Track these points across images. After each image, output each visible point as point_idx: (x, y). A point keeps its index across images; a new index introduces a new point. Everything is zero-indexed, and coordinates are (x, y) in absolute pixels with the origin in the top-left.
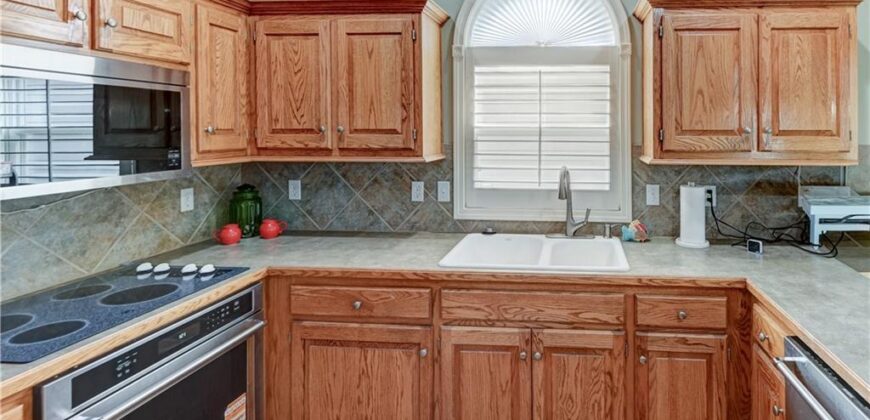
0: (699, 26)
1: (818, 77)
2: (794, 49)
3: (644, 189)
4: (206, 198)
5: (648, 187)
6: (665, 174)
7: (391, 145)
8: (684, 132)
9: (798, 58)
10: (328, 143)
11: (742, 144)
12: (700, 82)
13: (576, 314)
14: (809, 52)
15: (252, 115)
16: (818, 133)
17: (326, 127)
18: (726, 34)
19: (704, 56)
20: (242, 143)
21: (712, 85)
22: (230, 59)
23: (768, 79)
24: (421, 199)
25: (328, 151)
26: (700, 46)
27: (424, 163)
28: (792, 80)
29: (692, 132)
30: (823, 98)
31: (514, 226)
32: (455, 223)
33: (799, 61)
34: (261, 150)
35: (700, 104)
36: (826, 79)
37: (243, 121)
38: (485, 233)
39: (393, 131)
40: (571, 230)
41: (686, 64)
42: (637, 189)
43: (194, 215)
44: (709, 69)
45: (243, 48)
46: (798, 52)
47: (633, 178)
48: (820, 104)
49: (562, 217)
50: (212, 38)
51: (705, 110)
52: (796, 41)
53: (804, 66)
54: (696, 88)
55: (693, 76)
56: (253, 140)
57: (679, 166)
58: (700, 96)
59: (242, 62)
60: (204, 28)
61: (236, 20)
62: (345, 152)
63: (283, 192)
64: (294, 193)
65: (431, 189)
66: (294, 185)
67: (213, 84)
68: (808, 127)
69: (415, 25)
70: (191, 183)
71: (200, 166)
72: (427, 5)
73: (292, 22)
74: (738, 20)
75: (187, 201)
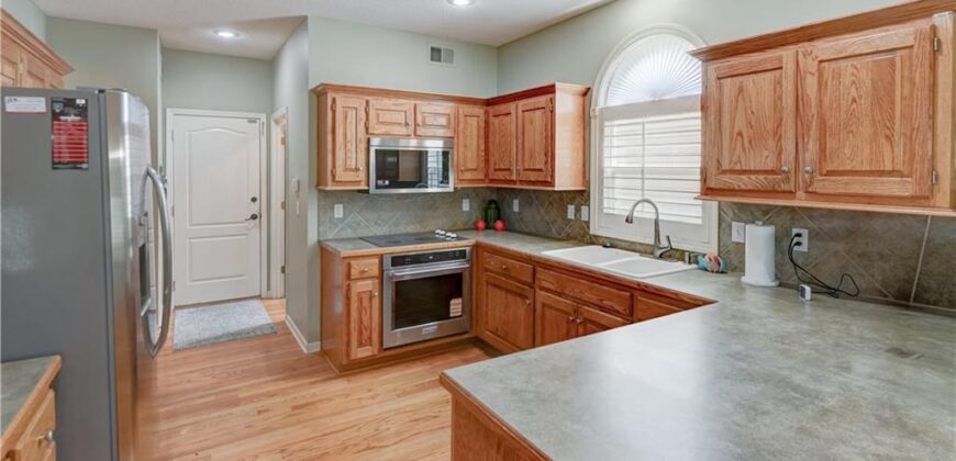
0: (740, 72)
1: (881, 107)
2: (847, 80)
3: (730, 226)
4: (476, 205)
5: (734, 224)
6: (752, 213)
7: (540, 179)
8: (724, 172)
9: (853, 90)
10: (514, 178)
11: (782, 185)
12: (740, 124)
13: (601, 300)
14: (868, 82)
15: (487, 161)
16: (882, 173)
17: (514, 168)
18: (768, 74)
19: (743, 99)
20: (481, 176)
21: (752, 127)
22: (475, 132)
23: (813, 116)
24: (573, 217)
25: (514, 182)
26: (741, 90)
27: (554, 191)
28: (843, 115)
29: (732, 172)
30: (888, 132)
31: (626, 245)
32: (591, 236)
33: (853, 92)
34: (492, 181)
35: (739, 145)
36: (893, 109)
37: (482, 164)
38: (605, 246)
39: (540, 170)
40: (658, 253)
41: (726, 109)
42: (724, 225)
43: (469, 213)
44: (749, 112)
45: (483, 125)
46: (854, 82)
47: (720, 214)
48: (883, 140)
49: (651, 241)
50: (466, 122)
51: (744, 150)
52: (850, 70)
53: (860, 97)
54: (736, 130)
55: (733, 120)
56: (486, 175)
57: (766, 205)
58: (739, 138)
59: (482, 133)
60: (462, 119)
61: (479, 111)
62: (521, 182)
63: (511, 207)
64: (516, 208)
65: (578, 210)
66: (516, 202)
67: (465, 146)
68: (866, 167)
69: (552, 101)
70: (468, 197)
71: (459, 186)
72: (558, 85)
73: (503, 108)
74: (780, 59)
75: (466, 206)
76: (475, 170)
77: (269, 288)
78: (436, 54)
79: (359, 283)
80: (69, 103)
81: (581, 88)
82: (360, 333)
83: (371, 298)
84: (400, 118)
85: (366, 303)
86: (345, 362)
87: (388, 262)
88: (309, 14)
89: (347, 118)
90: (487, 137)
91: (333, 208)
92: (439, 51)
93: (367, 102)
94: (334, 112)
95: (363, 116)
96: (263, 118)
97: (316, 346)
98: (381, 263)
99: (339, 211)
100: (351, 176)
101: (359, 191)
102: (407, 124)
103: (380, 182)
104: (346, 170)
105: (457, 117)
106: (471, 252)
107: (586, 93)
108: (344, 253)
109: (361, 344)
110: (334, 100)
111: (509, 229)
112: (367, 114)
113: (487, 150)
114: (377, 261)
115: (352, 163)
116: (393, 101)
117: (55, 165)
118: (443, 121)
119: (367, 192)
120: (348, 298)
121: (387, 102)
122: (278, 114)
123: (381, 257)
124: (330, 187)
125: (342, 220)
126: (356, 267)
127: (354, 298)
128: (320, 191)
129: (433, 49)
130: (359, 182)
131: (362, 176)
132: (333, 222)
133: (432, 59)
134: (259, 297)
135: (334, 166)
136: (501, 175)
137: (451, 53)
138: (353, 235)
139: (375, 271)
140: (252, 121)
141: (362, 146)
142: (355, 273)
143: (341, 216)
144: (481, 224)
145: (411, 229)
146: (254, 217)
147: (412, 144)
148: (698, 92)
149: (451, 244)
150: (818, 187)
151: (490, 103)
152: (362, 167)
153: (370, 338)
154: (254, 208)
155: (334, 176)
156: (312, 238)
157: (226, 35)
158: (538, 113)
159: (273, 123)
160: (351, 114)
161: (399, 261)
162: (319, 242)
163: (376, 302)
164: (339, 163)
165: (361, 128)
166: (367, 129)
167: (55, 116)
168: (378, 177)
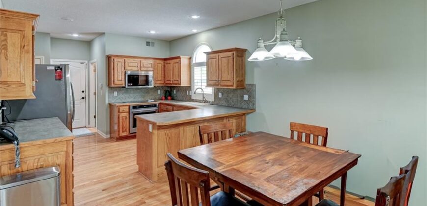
0: (211, 58)
1: (228, 68)
2: (224, 62)
4: (162, 92)
7: (177, 83)
8: (209, 80)
9: (225, 64)
12: (211, 70)
15: (165, 78)
17: (171, 80)
18: (215, 59)
19: (211, 65)
20: (163, 83)
21: (213, 70)
23: (220, 69)
24: (188, 94)
25: (171, 84)
26: (211, 62)
27: (181, 87)
28: (224, 69)
32: (192, 99)
34: (166, 84)
37: (163, 79)
39: (177, 80)
40: (203, 102)
41: (209, 66)
43: (160, 94)
44: (212, 67)
45: (163, 67)
47: (215, 91)
48: (228, 74)
50: (157, 66)
51: (212, 75)
52: (225, 60)
53: (225, 66)
56: (165, 82)
58: (211, 73)
59: (163, 69)
60: (156, 64)
61: (162, 62)
62: (174, 84)
63: (173, 92)
64: (175, 93)
65: (189, 92)
66: (175, 91)
67: (157, 73)
68: (226, 79)
69: (180, 61)
70: (160, 89)
71: (156, 85)
72: (181, 57)
73: (168, 62)
74: (216, 56)
75: (159, 92)
76: (160, 81)
77: (89, 124)
78: (148, 44)
79: (122, 114)
80: (59, 67)
81: (189, 57)
82: (123, 128)
83: (126, 118)
84: (136, 65)
85: (124, 120)
86: (118, 137)
87: (131, 108)
88: (105, 32)
89: (118, 65)
90: (164, 70)
91: (114, 93)
92: (149, 42)
93: (125, 60)
94: (114, 63)
95: (123, 64)
96: (87, 62)
97: (109, 136)
98: (129, 108)
99: (116, 94)
100: (120, 83)
101: (123, 87)
102: (138, 67)
103: (129, 84)
104: (118, 81)
105: (154, 64)
106: (158, 105)
107: (190, 59)
108: (118, 105)
109: (123, 132)
110: (114, 60)
111: (173, 99)
112: (125, 64)
113: (165, 74)
114: (128, 107)
115: (120, 78)
116: (133, 60)
117: (56, 80)
118: (150, 65)
119: (125, 87)
120: (119, 118)
121: (131, 60)
122: (92, 61)
123: (129, 106)
124: (113, 86)
125: (117, 97)
126: (121, 109)
127: (121, 118)
128: (109, 87)
129: (147, 42)
130: (122, 84)
131: (123, 82)
132: (114, 97)
133: (147, 45)
134: (86, 127)
135: (114, 80)
136: (168, 82)
137: (153, 43)
138: (120, 101)
139: (127, 110)
140: (82, 63)
141: (123, 73)
142: (121, 111)
143: (116, 95)
144: (164, 98)
145: (140, 99)
146: (83, 98)
147: (143, 73)
148: (206, 61)
149: (152, 103)
150: (222, 84)
151: (165, 60)
152: (123, 80)
153: (126, 130)
154: (83, 95)
155: (114, 83)
156: (107, 102)
157: (75, 35)
158: (177, 64)
159: (90, 64)
160: (119, 64)
161: (134, 107)
162: (109, 103)
163: (128, 119)
164: (116, 78)
165: (123, 68)
166: (125, 68)
167: (56, 70)
168: (128, 83)
